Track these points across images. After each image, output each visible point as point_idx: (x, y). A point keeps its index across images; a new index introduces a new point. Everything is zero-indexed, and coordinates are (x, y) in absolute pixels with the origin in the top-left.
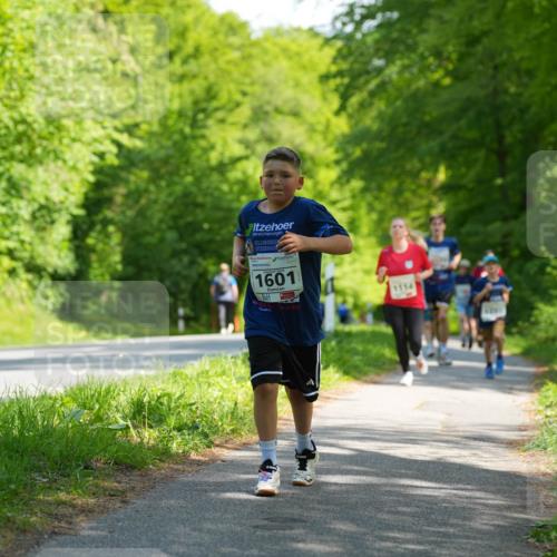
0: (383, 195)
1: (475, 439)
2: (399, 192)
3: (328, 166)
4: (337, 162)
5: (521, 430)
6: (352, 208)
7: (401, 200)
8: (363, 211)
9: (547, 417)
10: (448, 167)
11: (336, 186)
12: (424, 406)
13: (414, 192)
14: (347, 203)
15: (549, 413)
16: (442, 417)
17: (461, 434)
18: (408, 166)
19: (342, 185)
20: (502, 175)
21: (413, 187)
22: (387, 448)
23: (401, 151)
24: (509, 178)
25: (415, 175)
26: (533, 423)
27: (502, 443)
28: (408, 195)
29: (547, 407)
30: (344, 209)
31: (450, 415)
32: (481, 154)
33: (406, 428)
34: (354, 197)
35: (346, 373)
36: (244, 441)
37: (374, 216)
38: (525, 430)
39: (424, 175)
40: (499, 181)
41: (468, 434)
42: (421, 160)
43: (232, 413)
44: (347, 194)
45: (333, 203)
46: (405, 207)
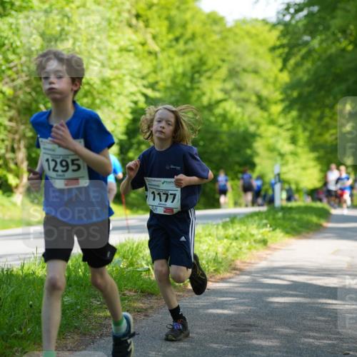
0: (311, 120)
3: (276, 103)
4: (282, 101)
6: (293, 129)
7: (323, 123)
8: (300, 131)
11: (282, 115)
12: (336, 253)
13: (331, 118)
14: (289, 126)
16: (348, 259)
18: (327, 102)
19: (285, 115)
21: (330, 115)
22: (311, 280)
23: (323, 93)
25: (332, 107)
28: (326, 120)
30: (288, 130)
31: (353, 257)
33: (324, 267)
34: (293, 121)
35: (287, 233)
36: (222, 276)
37: (307, 134)
42: (335, 98)
43: (214, 260)
44: (289, 120)
45: (281, 126)
46: (327, 127)
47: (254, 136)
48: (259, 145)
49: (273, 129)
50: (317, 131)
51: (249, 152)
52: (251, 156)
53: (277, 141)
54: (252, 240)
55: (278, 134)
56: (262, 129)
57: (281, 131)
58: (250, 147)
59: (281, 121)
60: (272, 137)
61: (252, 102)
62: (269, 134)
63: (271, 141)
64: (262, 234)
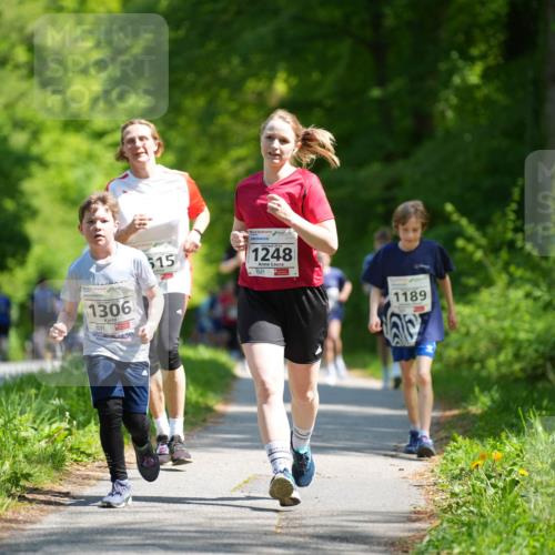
0: (182, 121)
1: (333, 538)
2: (208, 116)
5: (411, 520)
7: (214, 129)
9: (454, 495)
10: (292, 72)
13: (235, 115)
15: (457, 489)
17: (310, 530)
18: (224, 71)
20: (381, 83)
21: (233, 107)
23: (211, 45)
24: (392, 88)
25: (236, 86)
26: (431, 507)
27: (379, 544)
28: (224, 120)
29: (455, 478)
32: (344, 47)
38: (418, 520)
39: (252, 86)
40: (376, 93)
41: (321, 531)
42: (245, 61)
45: (99, 135)
46: (222, 141)
47: (24, 161)
48: (37, 187)
49: (77, 142)
50: (198, 152)
51: (9, 205)
52: (17, 219)
53: (88, 177)
54: (21, 456)
55: (90, 157)
56: (47, 140)
57: (98, 148)
58: (13, 191)
59: (100, 121)
60: (72, 166)
61: (17, 67)
62: (65, 156)
63: (72, 176)
64: (49, 436)
